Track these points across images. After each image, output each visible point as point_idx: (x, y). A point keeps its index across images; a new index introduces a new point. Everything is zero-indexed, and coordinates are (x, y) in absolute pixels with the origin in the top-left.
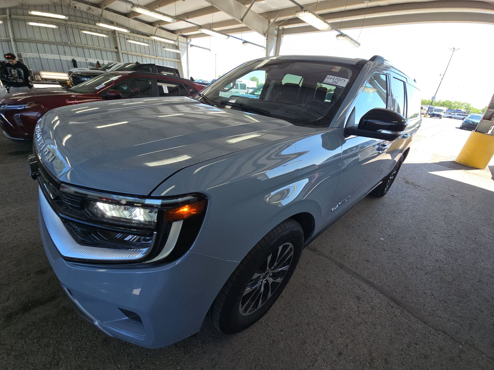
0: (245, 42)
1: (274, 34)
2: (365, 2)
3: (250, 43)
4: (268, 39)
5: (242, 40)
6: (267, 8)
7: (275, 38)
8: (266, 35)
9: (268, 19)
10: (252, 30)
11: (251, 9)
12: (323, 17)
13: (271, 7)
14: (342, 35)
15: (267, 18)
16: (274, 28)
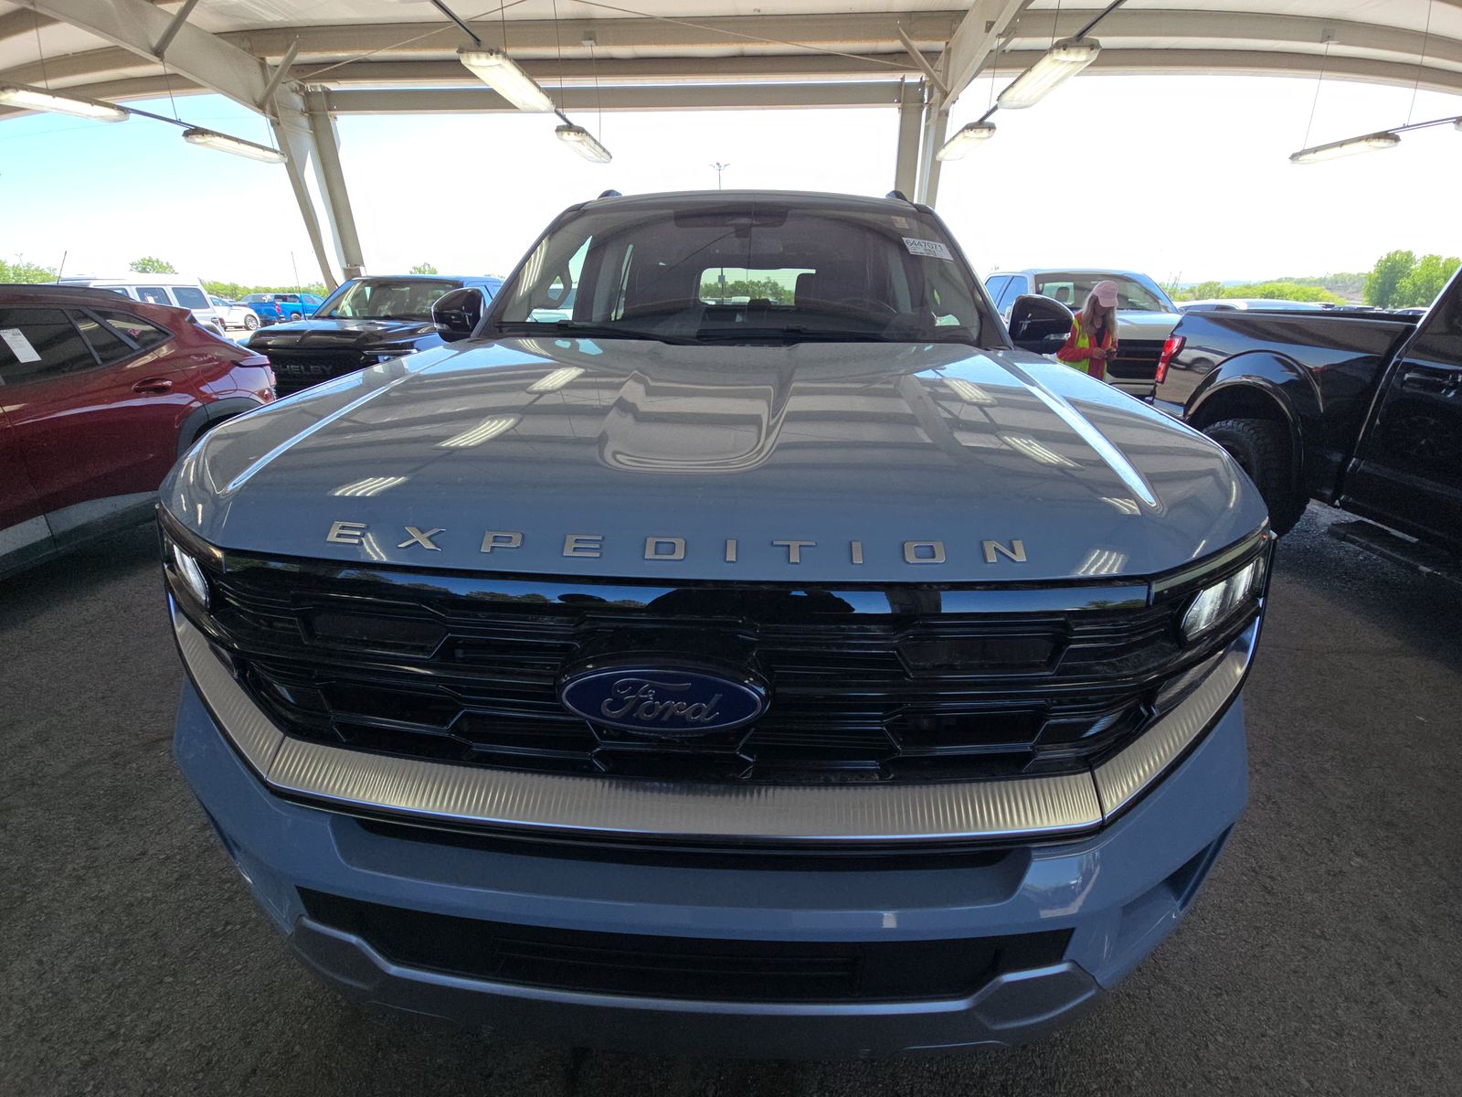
0: (193, 132)
1: (295, 109)
2: (583, 42)
3: (220, 135)
4: (278, 124)
5: (178, 122)
6: (244, 18)
7: (304, 121)
8: (268, 107)
9: (257, 54)
10: (200, 86)
11: (189, 19)
12: (530, 67)
13: (262, 16)
14: (569, 127)
15: (251, 51)
16: (286, 87)
